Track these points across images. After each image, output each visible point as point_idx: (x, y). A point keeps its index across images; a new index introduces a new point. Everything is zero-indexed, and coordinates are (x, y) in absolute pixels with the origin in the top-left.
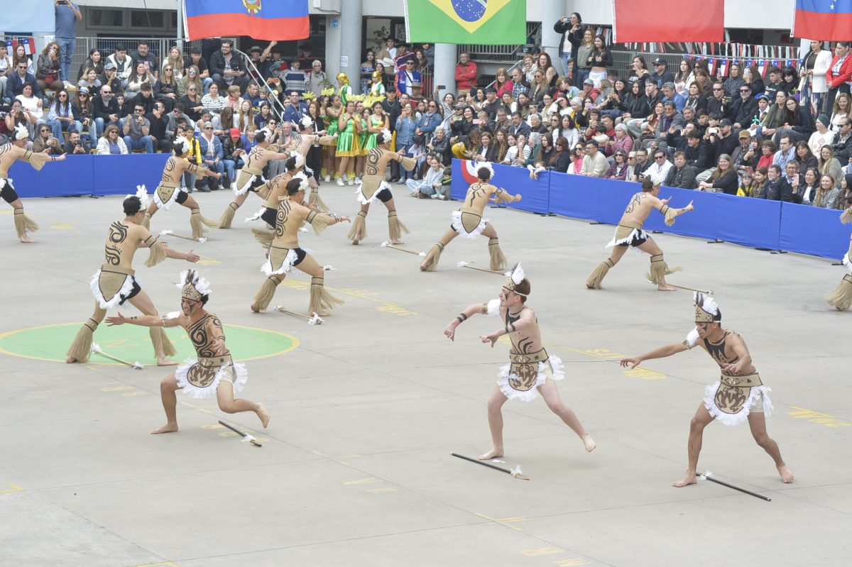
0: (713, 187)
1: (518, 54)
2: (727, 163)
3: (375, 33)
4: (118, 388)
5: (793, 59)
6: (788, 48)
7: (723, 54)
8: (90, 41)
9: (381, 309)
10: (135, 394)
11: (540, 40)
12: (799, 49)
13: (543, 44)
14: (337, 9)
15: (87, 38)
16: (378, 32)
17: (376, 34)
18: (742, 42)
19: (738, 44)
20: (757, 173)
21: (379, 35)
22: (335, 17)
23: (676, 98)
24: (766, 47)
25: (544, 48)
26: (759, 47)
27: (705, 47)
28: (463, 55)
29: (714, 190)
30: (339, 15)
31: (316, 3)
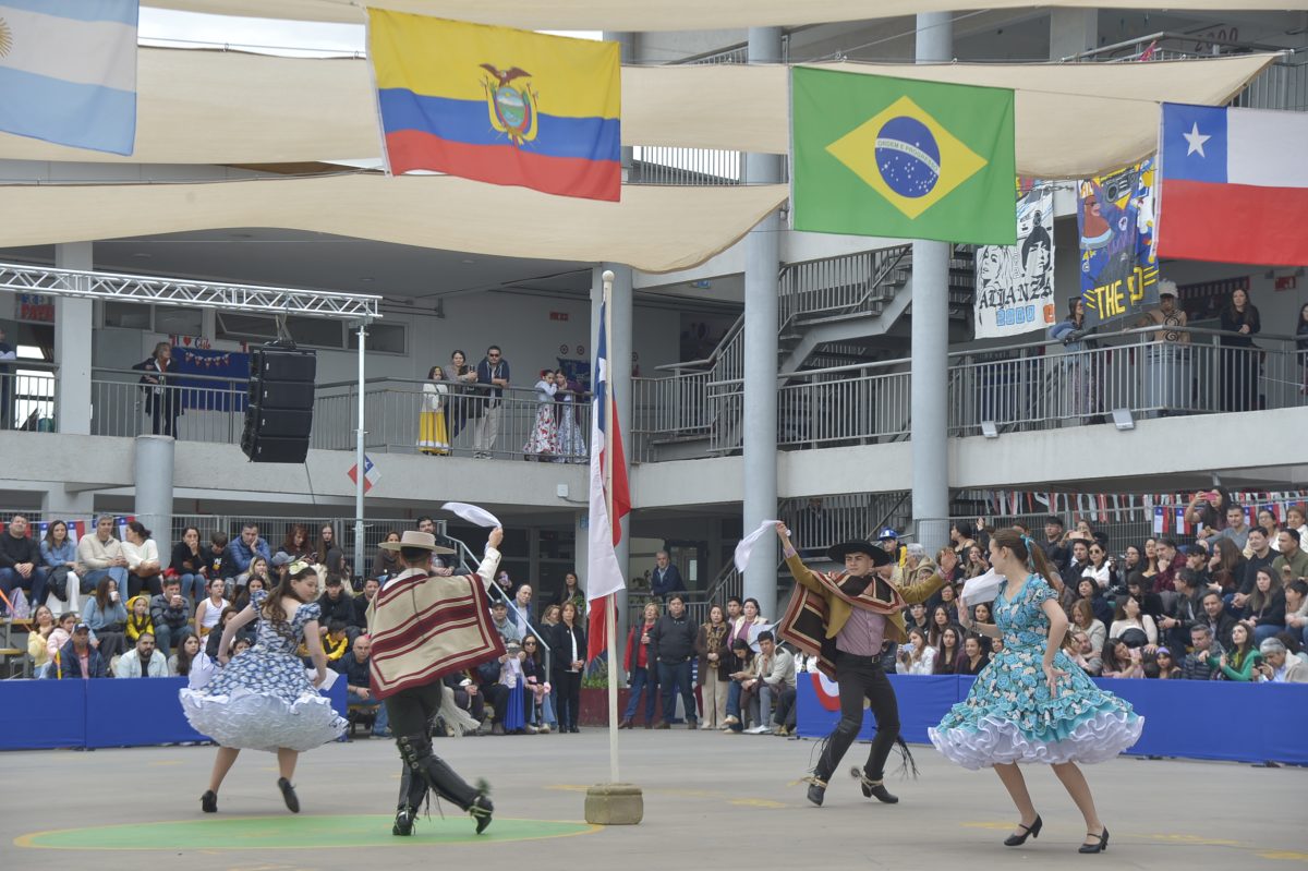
3: (634, 581)
8: (221, 521)
15: (218, 516)
16: (639, 579)
17: (637, 583)
19: (1237, 494)
21: (641, 585)
24: (1287, 494)
25: (917, 522)
31: (562, 490)
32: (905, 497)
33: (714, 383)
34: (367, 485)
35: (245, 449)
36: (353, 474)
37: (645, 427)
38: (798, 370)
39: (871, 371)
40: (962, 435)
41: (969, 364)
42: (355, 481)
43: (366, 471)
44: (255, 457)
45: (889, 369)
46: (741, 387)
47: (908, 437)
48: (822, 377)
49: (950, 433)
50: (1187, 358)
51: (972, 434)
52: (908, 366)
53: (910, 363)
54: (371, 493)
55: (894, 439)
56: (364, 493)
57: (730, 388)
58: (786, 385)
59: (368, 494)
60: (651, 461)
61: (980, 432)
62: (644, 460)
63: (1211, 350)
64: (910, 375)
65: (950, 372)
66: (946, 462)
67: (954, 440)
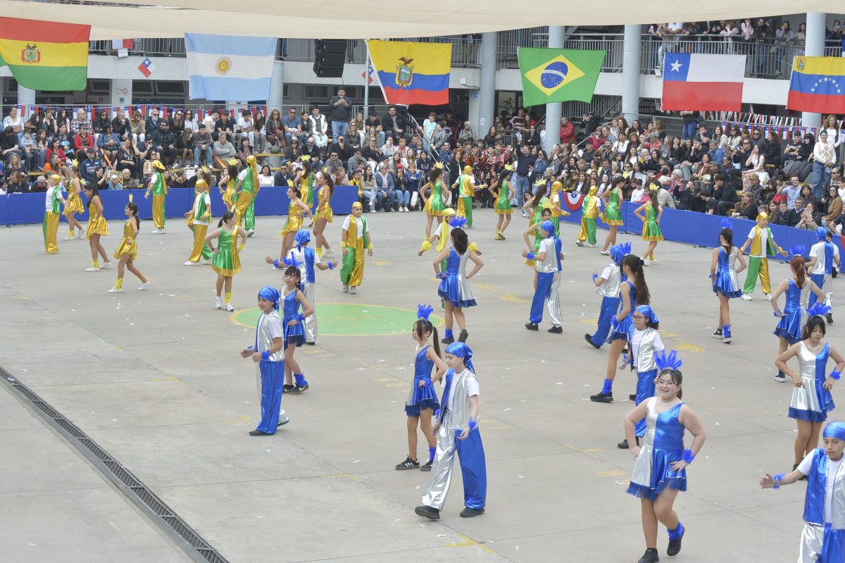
0: (740, 215)
1: (605, 118)
2: (748, 198)
4: (317, 351)
5: (796, 126)
6: (793, 119)
7: (746, 121)
9: (503, 298)
10: (328, 355)
11: (621, 109)
12: (800, 120)
13: (623, 112)
14: (477, 85)
16: (506, 101)
17: (505, 103)
18: (761, 113)
19: (759, 115)
20: (772, 204)
21: (507, 104)
22: (475, 91)
23: (717, 152)
24: (778, 117)
25: (624, 114)
26: (773, 117)
27: (735, 116)
28: (564, 118)
29: (742, 217)
30: (479, 89)
31: (463, 81)
32: (619, 99)
33: (536, 34)
34: (370, 80)
35: (315, 70)
36: (364, 75)
37: (503, 51)
38: (574, 33)
39: (607, 38)
40: (646, 73)
41: (650, 41)
42: (365, 77)
43: (370, 73)
44: (319, 75)
45: (613, 38)
46: (548, 38)
47: (621, 71)
48: (586, 37)
49: (641, 72)
50: (747, 48)
51: (651, 74)
52: (622, 38)
53: (623, 36)
54: (372, 84)
55: (616, 71)
56: (369, 83)
57: (543, 37)
58: (569, 39)
59: (370, 85)
60: (506, 68)
61: (653, 73)
62: (503, 67)
63: (755, 45)
64: (622, 43)
65: (643, 43)
66: (638, 85)
67: (643, 75)
